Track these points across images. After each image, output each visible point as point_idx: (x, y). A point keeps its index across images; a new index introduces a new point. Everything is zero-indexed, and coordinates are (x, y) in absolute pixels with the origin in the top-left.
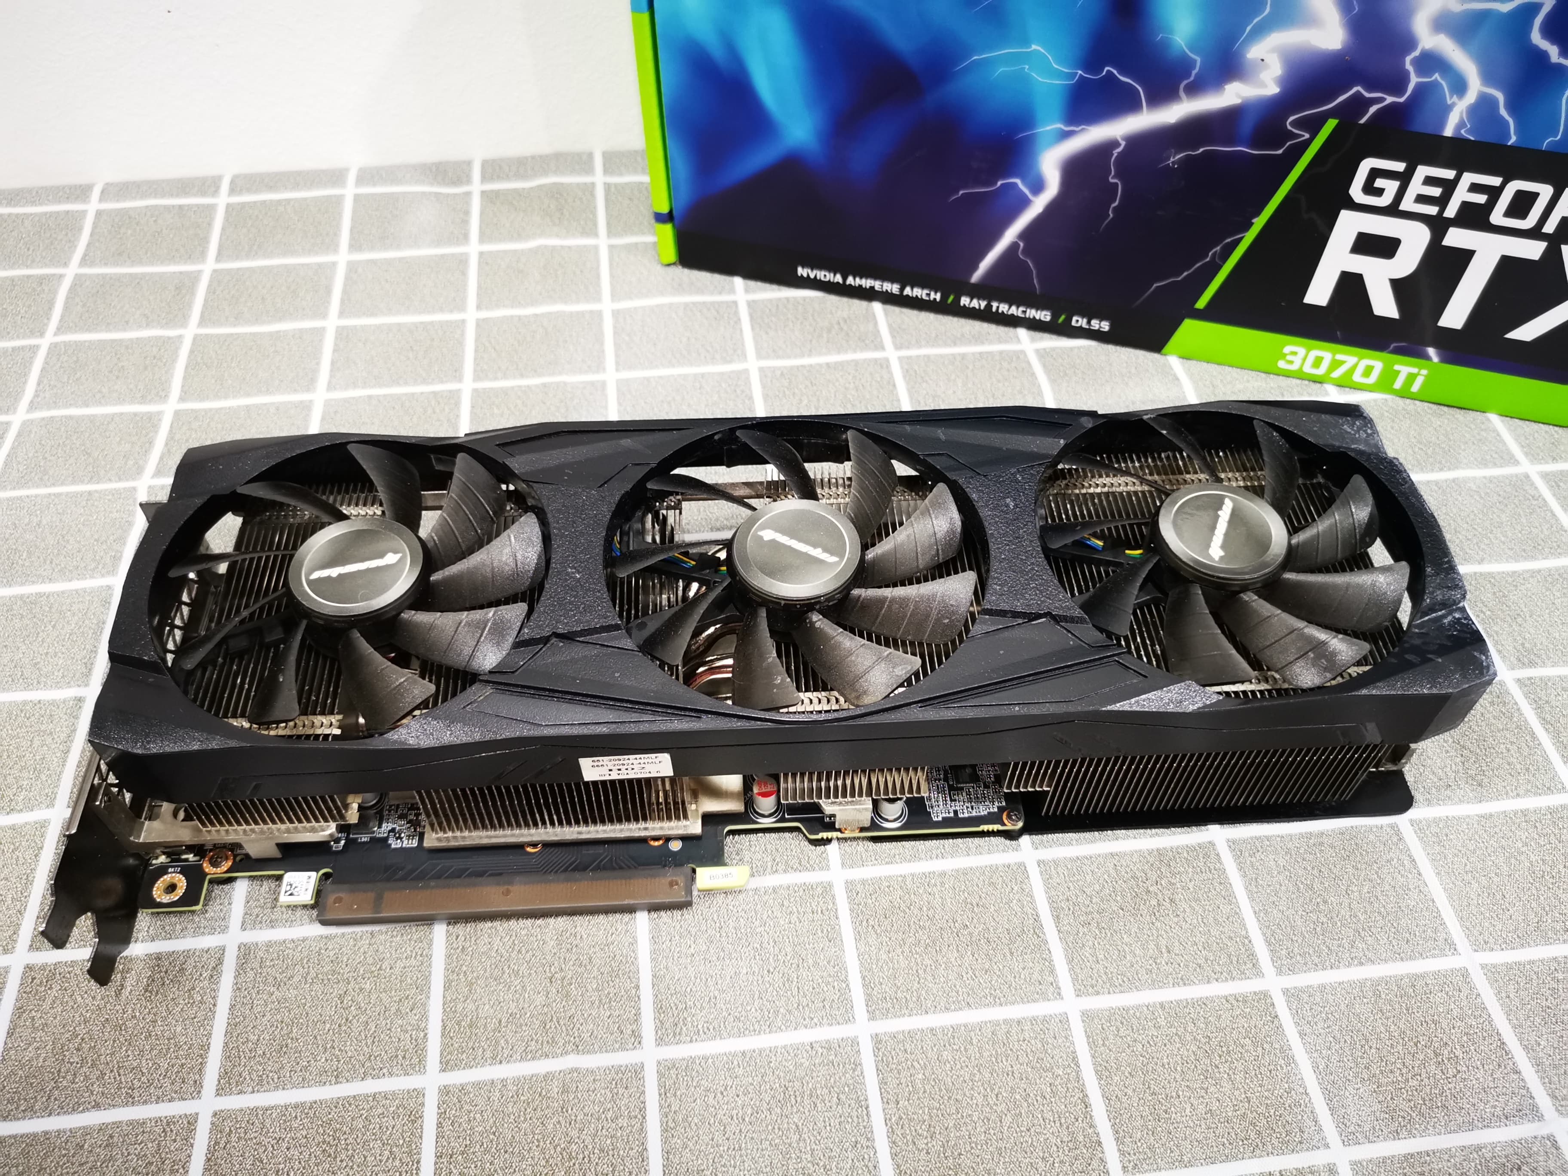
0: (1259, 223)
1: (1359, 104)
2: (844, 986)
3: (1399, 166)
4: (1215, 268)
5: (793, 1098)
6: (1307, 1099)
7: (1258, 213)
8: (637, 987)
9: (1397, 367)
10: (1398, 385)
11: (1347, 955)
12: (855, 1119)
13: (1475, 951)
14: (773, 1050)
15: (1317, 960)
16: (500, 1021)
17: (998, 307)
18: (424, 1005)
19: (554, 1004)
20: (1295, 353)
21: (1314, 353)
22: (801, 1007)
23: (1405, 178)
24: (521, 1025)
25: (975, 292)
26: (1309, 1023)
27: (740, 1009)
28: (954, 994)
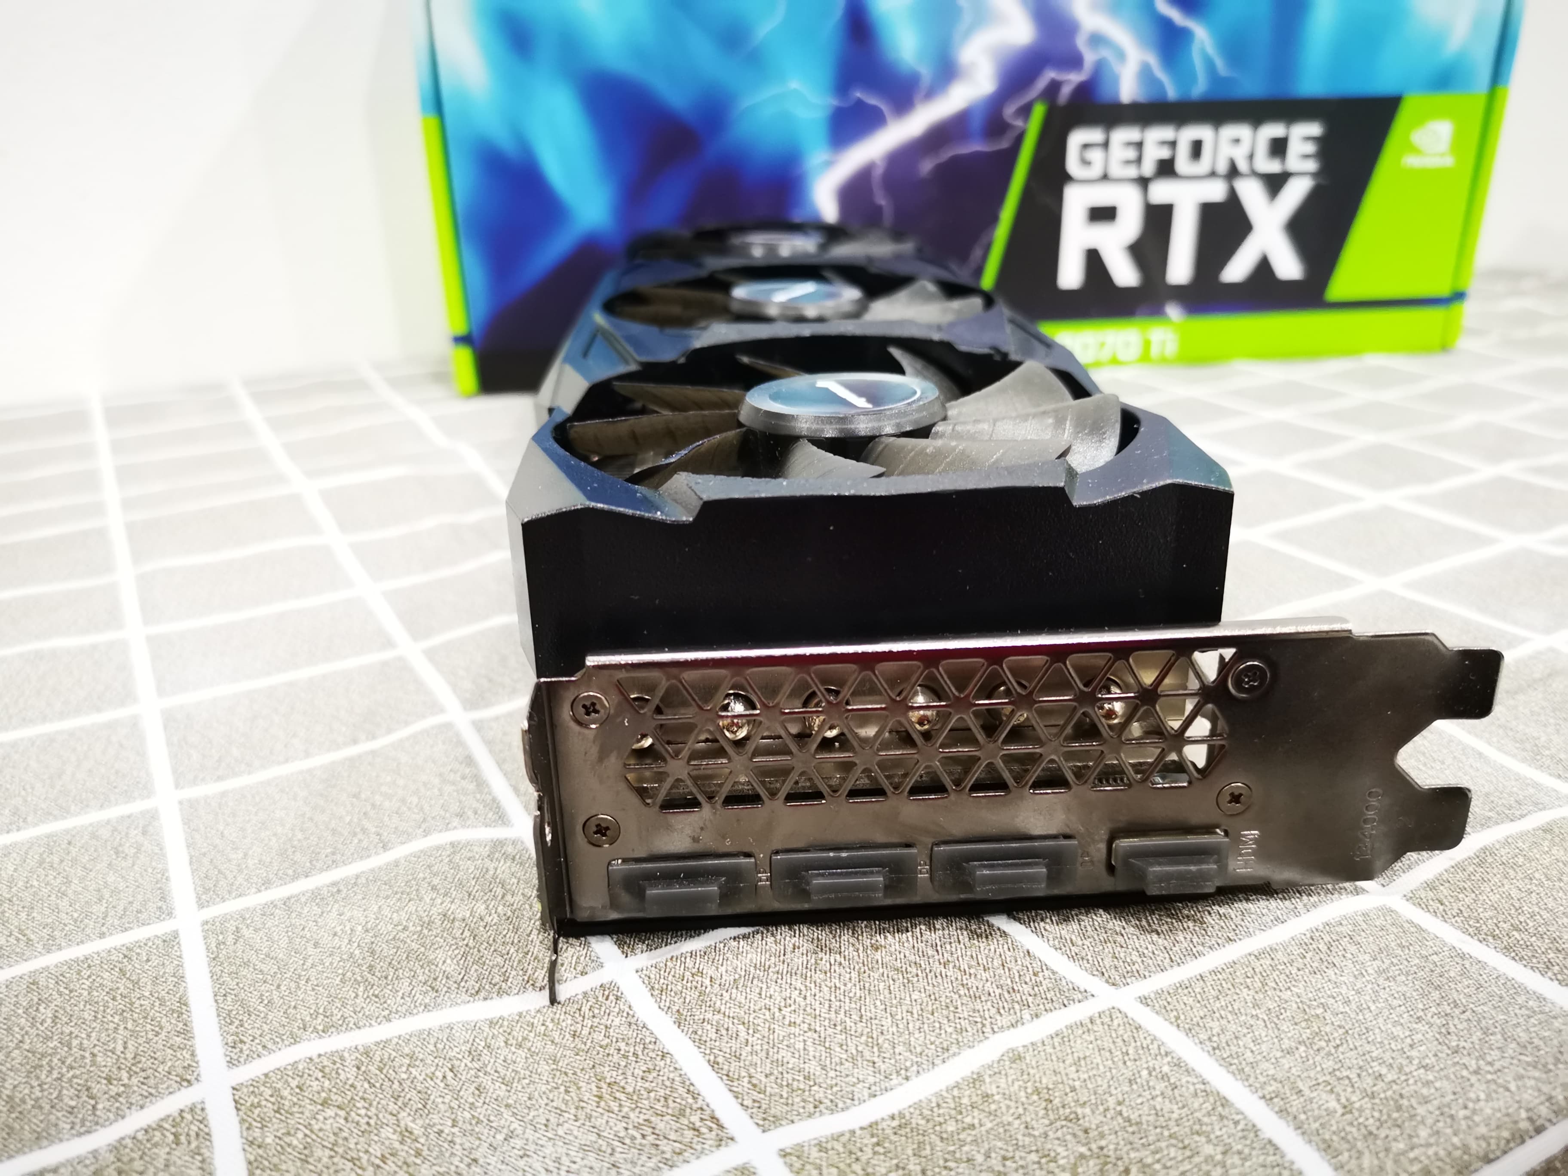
0: (1006, 216)
1: (1054, 87)
3: (1099, 135)
10: (1155, 354)
23: (1106, 145)
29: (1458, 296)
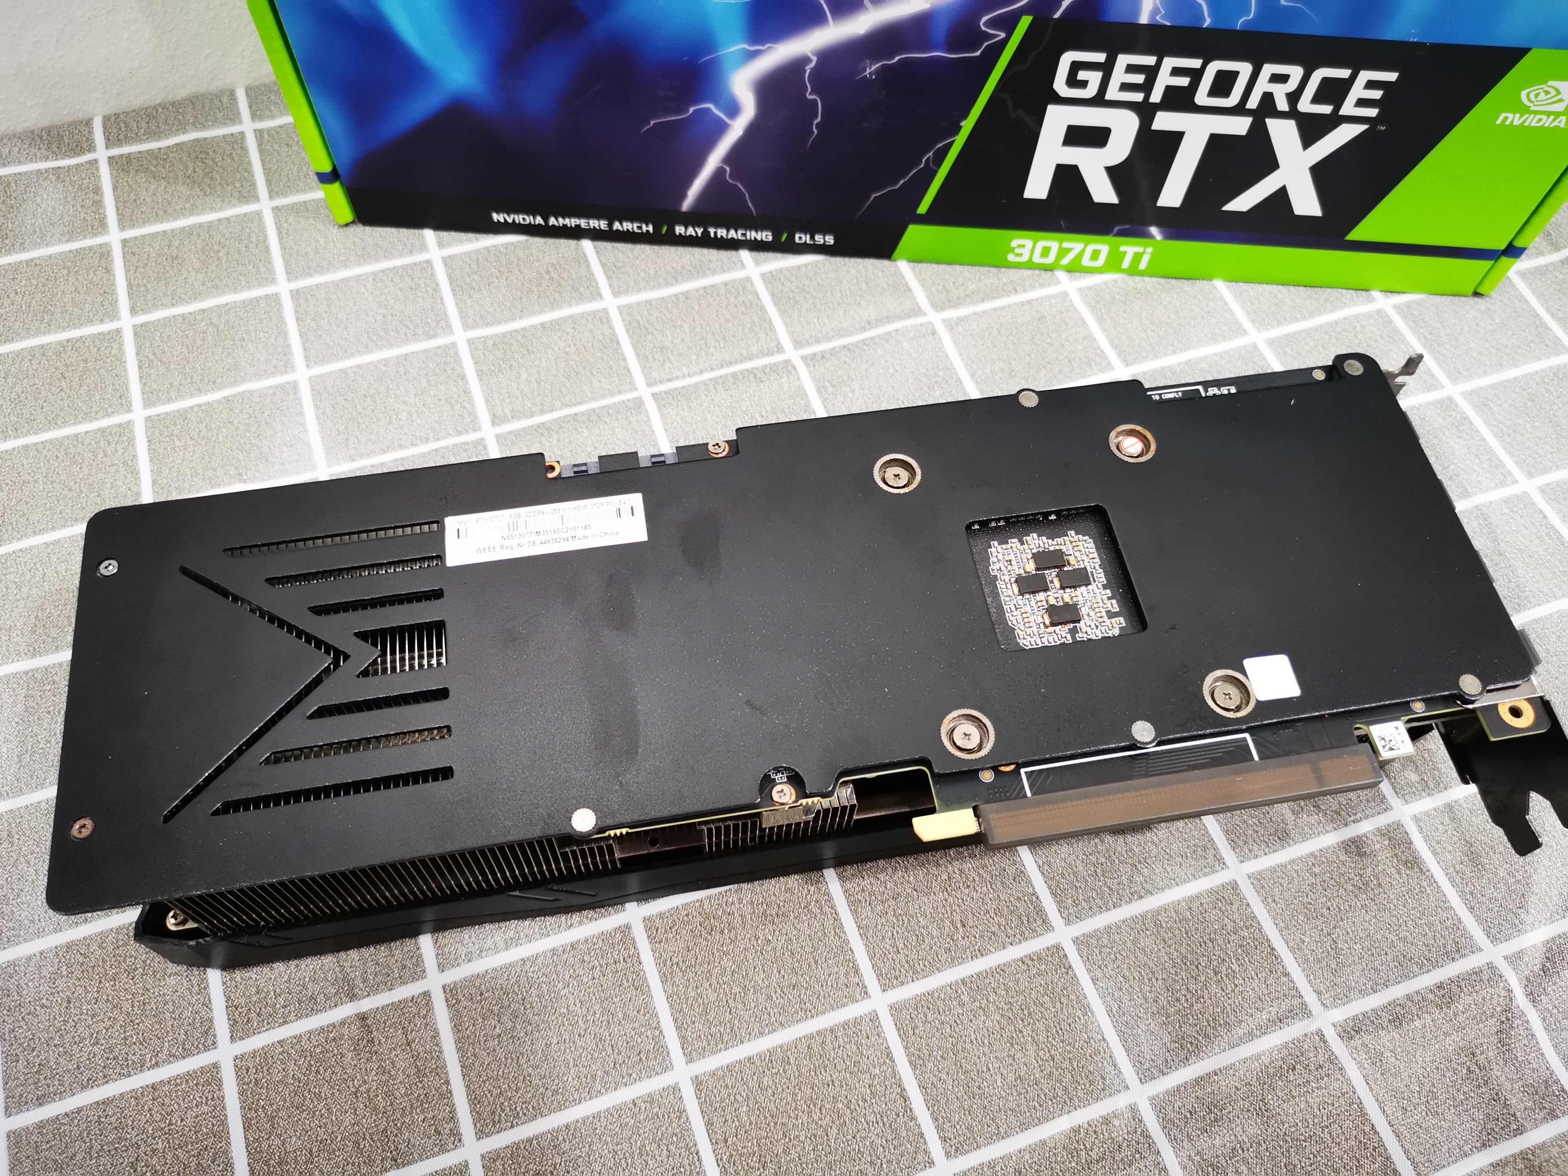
0: (968, 125)
2: (658, 1033)
3: (1100, 57)
4: (929, 175)
5: (623, 1161)
6: (1105, 1045)
7: (965, 115)
8: (447, 1082)
9: (1123, 248)
10: (1126, 264)
11: (1127, 891)
12: (688, 1168)
13: (1242, 862)
14: (597, 1116)
15: (1100, 903)
16: (311, 1151)
17: (715, 233)
18: (226, 1152)
19: (364, 1121)
20: (1023, 246)
21: (1041, 244)
22: (618, 1066)
23: (1107, 68)
24: (334, 1151)
25: (689, 219)
26: (1100, 967)
27: (556, 1081)
28: (766, 1016)
29: (1512, 251)
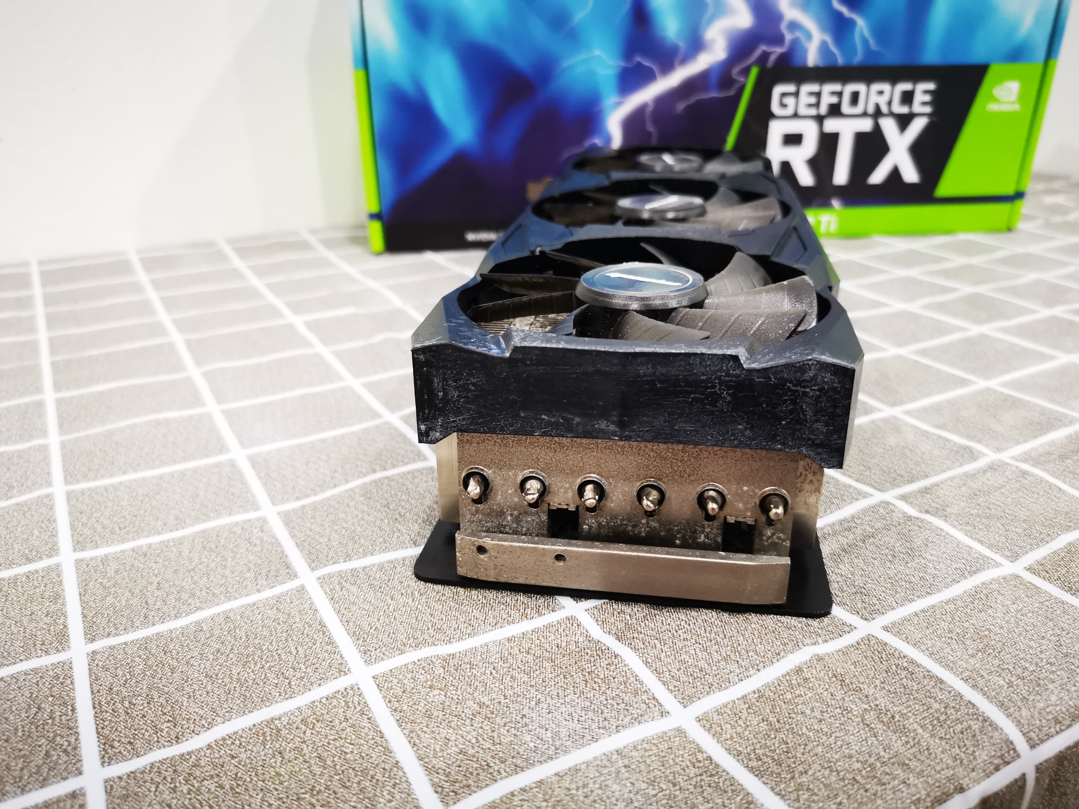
1: (765, 56)
3: (793, 88)
9: (819, 218)
10: (822, 230)
23: (796, 94)
29: (1019, 195)
